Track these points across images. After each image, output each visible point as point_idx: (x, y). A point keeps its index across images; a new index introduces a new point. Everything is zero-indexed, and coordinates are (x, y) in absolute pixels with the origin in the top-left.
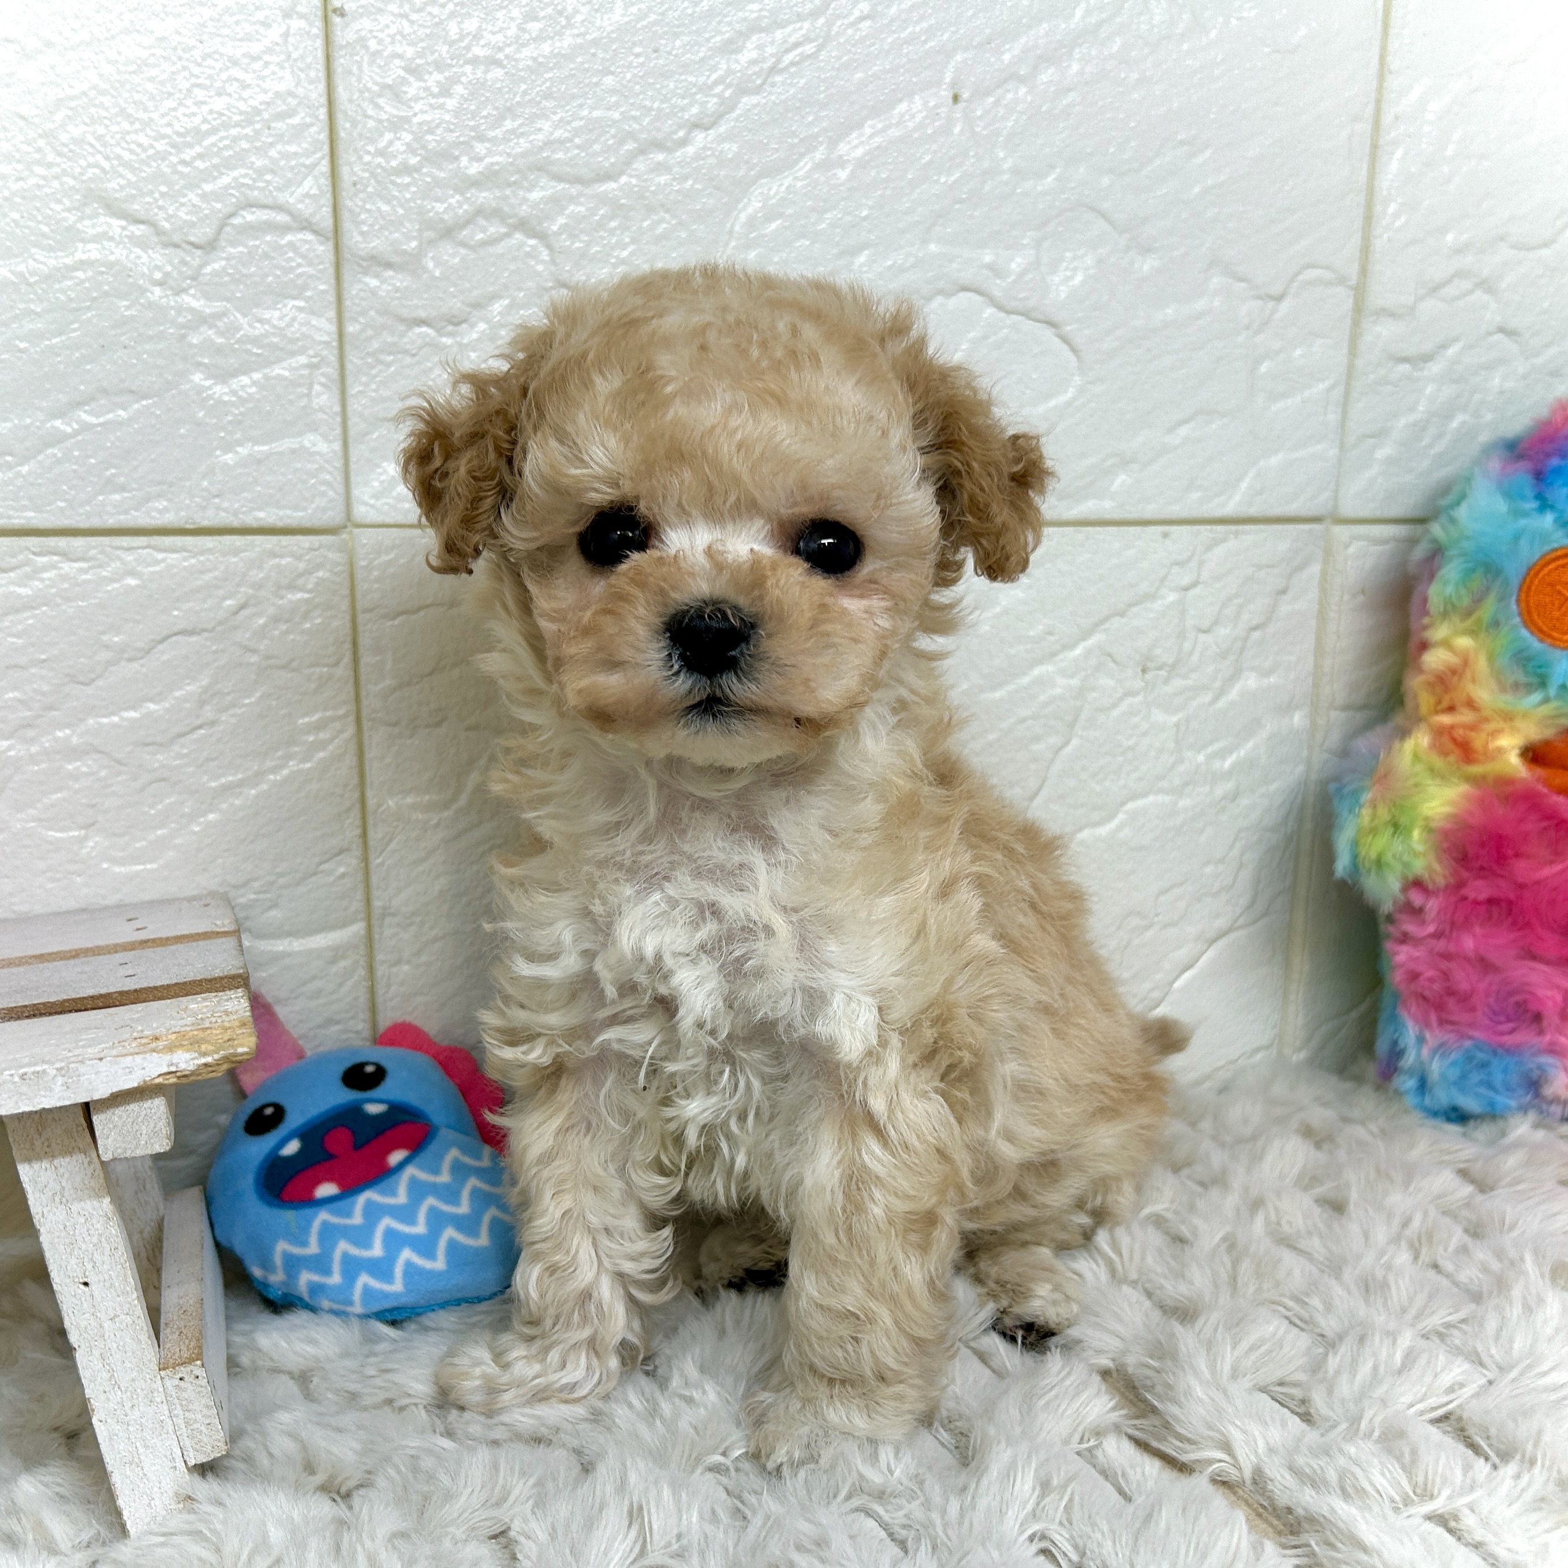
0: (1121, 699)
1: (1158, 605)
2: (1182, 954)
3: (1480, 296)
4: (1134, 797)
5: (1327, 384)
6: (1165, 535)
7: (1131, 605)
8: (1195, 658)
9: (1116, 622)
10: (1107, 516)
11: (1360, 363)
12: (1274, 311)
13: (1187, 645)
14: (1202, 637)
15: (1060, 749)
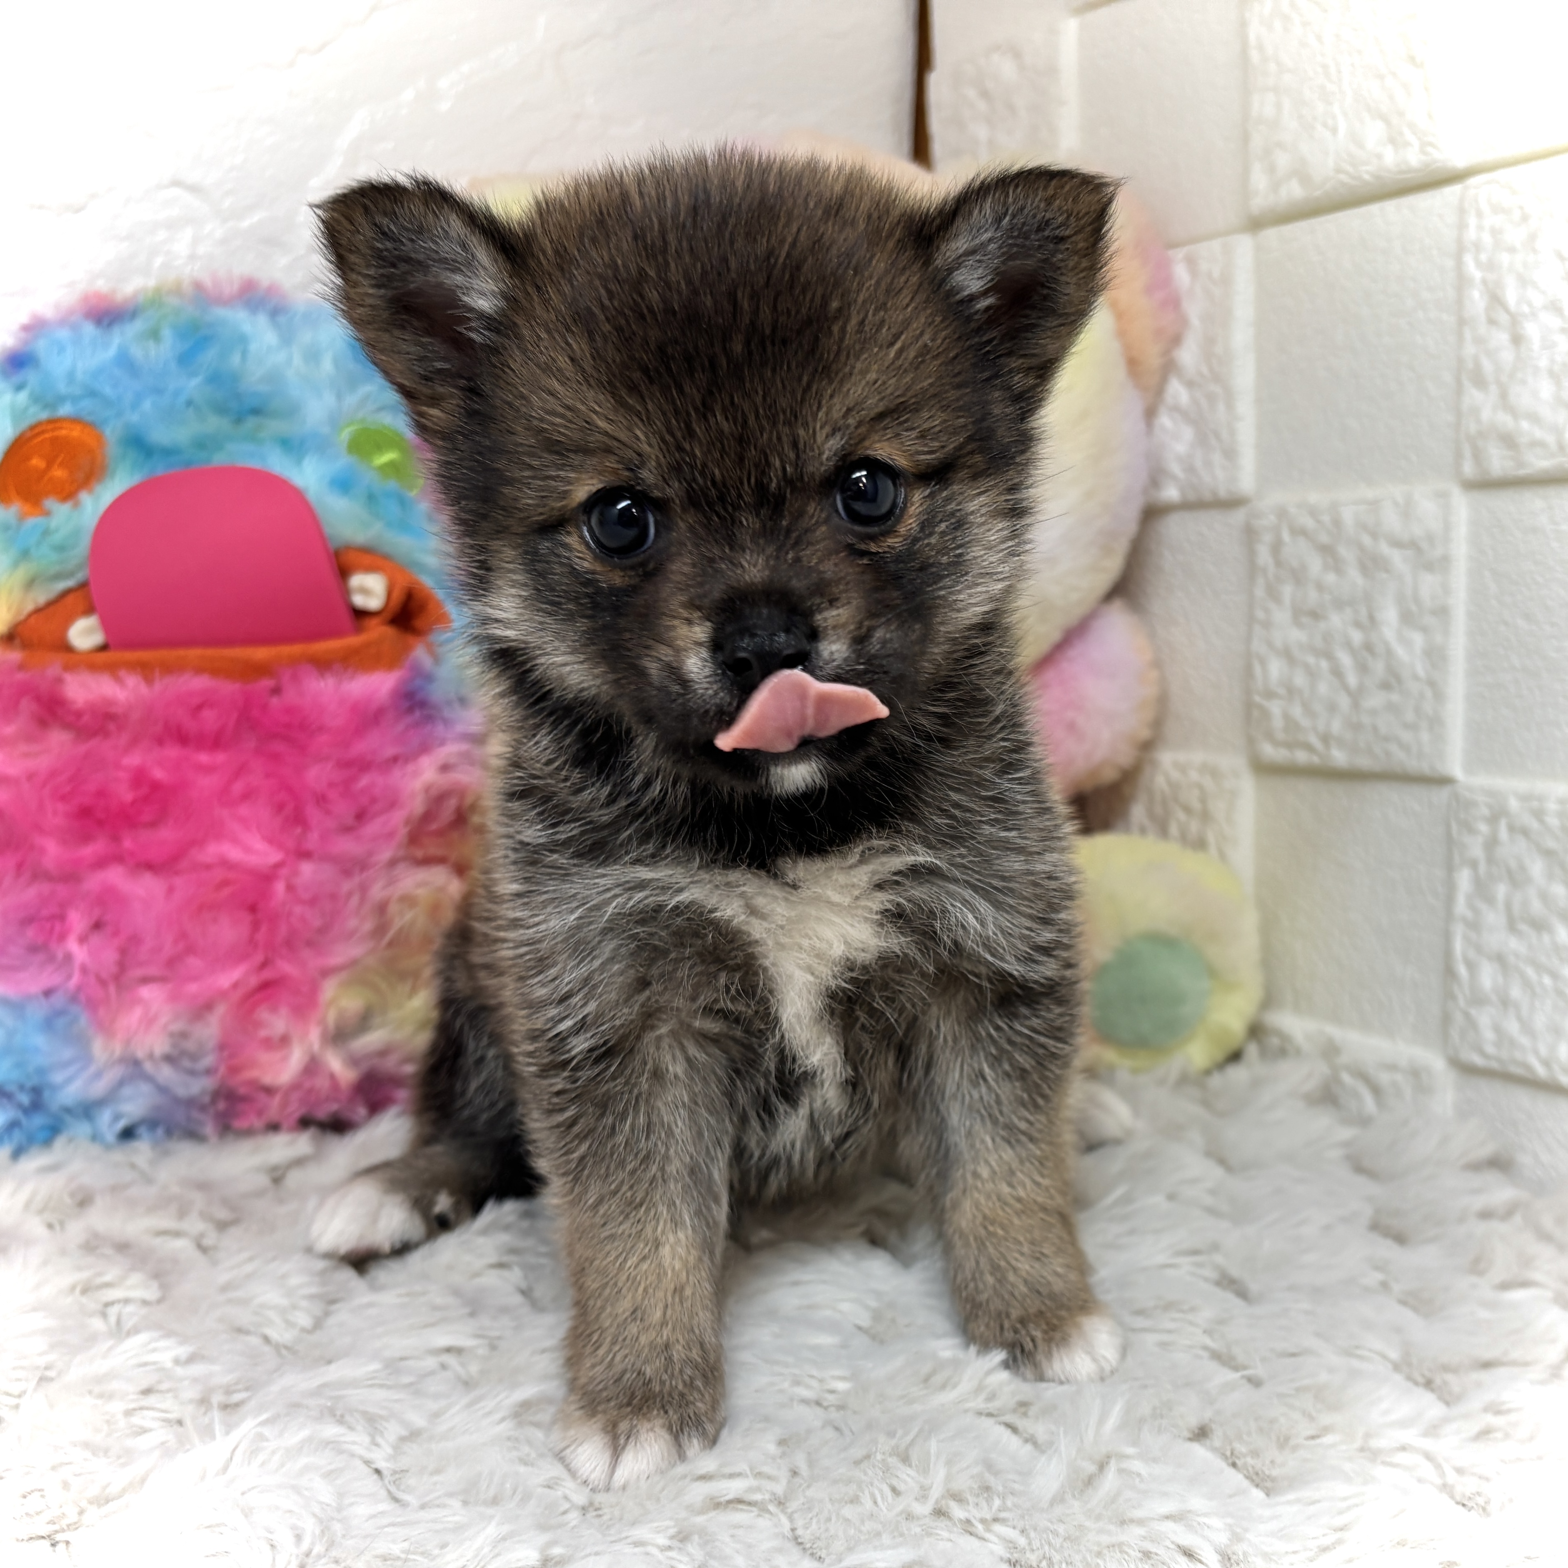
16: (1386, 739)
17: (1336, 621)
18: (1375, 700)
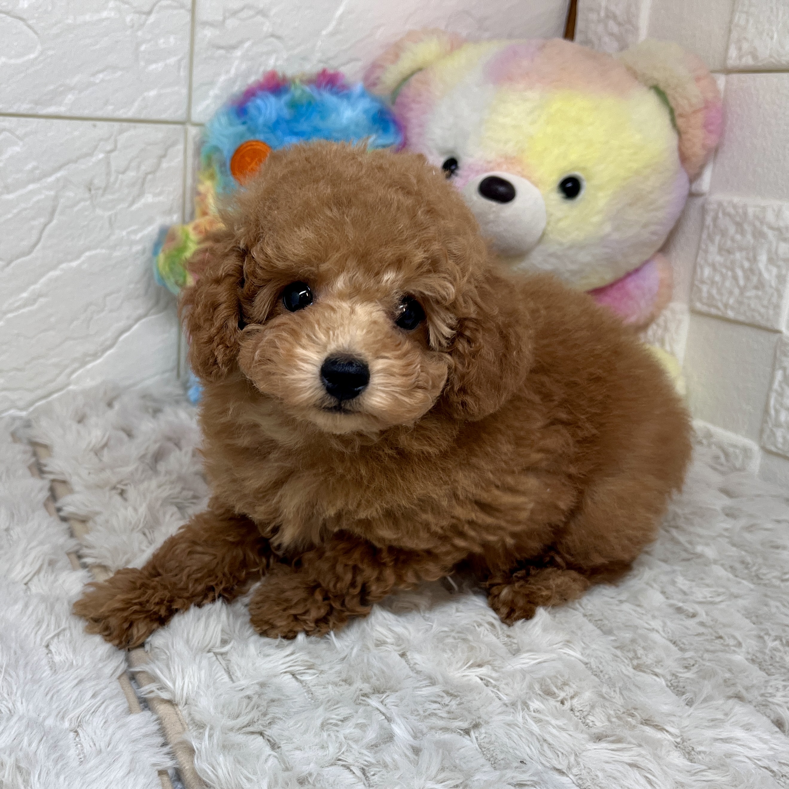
0: (78, 202)
1: (94, 159)
2: (122, 324)
3: (259, 18)
4: (89, 249)
5: (179, 57)
6: (95, 126)
7: (78, 158)
8: (117, 185)
9: (72, 166)
10: (63, 114)
11: (197, 48)
12: (146, 20)
13: (112, 179)
14: (120, 176)
15: (45, 225)
16: (753, 310)
17: (738, 255)
18: (751, 293)
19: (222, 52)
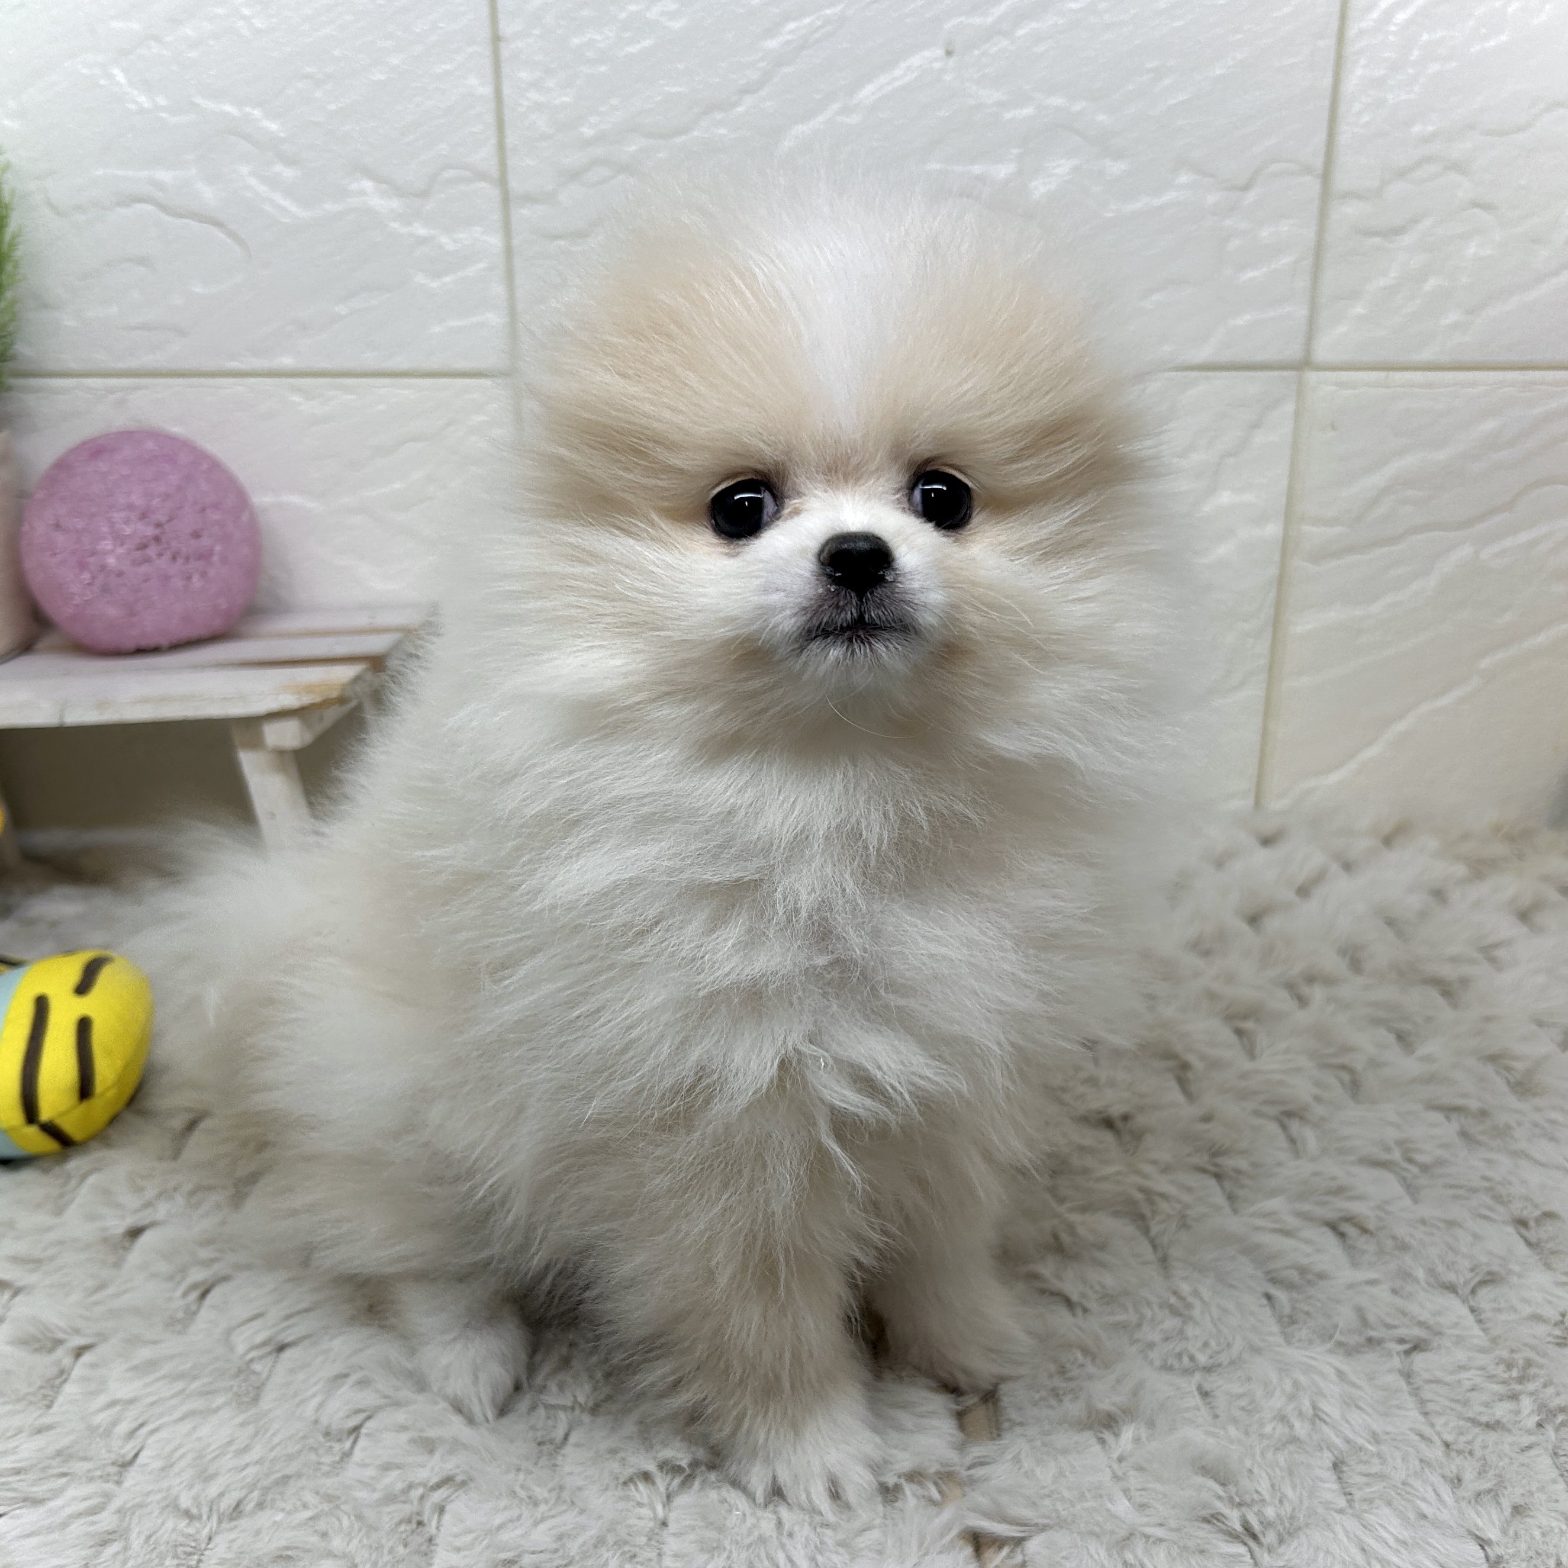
3: (1451, 177)
5: (1294, 256)
11: (1329, 238)
12: (1242, 199)
19: (1376, 240)
